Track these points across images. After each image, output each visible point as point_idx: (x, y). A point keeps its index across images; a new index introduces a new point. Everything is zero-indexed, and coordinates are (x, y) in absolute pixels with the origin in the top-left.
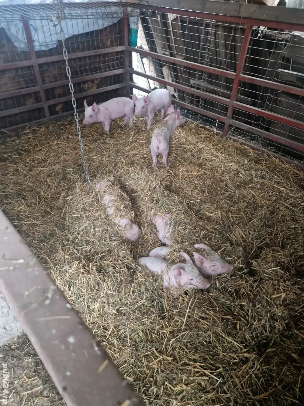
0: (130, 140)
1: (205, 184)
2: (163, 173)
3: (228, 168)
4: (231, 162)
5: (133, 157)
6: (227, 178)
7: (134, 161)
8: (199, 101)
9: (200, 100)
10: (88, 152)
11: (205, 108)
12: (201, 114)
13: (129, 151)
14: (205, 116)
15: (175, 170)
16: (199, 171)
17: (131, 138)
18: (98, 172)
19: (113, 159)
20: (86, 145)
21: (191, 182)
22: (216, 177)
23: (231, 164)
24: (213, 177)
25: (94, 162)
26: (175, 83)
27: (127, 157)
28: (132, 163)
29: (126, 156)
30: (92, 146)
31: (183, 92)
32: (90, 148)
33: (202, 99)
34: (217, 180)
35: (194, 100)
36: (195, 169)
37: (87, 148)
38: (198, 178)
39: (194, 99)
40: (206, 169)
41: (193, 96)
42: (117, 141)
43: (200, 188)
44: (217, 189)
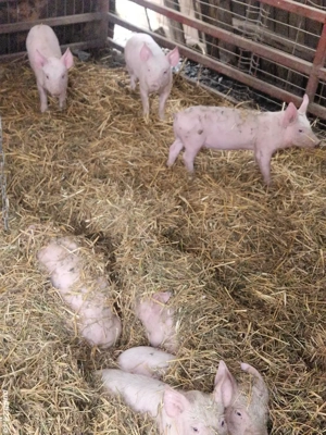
0: (103, 127)
1: (255, 230)
2: (167, 201)
3: (303, 202)
4: (311, 189)
5: (105, 163)
6: (301, 221)
7: (107, 171)
8: (249, 61)
9: (252, 59)
10: (10, 146)
11: (260, 75)
12: (251, 88)
13: (97, 151)
14: (260, 92)
15: (193, 197)
16: (245, 203)
17: (105, 123)
18: (28, 189)
19: (62, 164)
20: (7, 131)
21: (226, 224)
22: (278, 218)
23: (310, 193)
24: (273, 218)
25: (21, 167)
26: (201, 22)
27: (93, 162)
28: (103, 177)
29: (90, 159)
30: (19, 134)
31: (217, 41)
32: (14, 138)
33: (255, 58)
34: (281, 225)
35: (237, 58)
36: (235, 197)
37: (8, 136)
38: (241, 217)
39: (240, 56)
40: (258, 199)
41: (237, 50)
42: (73, 128)
43: (246, 238)
44: (280, 243)
